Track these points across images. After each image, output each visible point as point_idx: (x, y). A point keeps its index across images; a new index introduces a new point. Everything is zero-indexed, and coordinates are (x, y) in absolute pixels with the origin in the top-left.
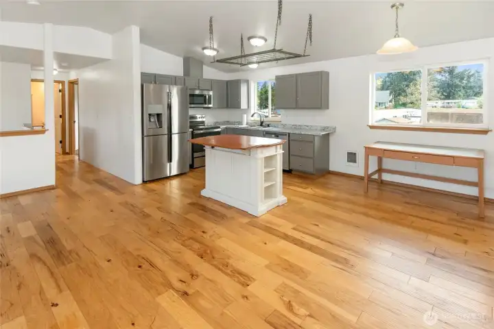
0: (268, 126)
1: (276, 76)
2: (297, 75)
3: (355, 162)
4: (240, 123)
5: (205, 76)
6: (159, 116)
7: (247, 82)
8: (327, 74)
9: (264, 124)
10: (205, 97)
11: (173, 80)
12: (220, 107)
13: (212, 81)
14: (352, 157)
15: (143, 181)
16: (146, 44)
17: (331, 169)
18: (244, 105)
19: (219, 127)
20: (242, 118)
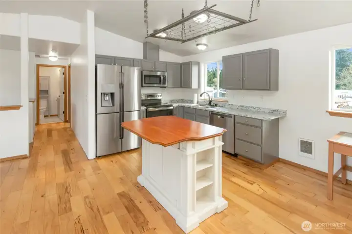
0: (216, 105)
1: (223, 57)
2: (243, 55)
3: (311, 153)
4: (192, 102)
5: (161, 59)
6: (112, 94)
7: (198, 64)
8: (277, 52)
9: (212, 104)
10: (160, 78)
11: (132, 62)
12: (175, 87)
13: (167, 63)
14: (306, 147)
15: (96, 156)
16: (99, 27)
17: (281, 156)
18: (194, 85)
19: (172, 106)
20: (193, 97)
